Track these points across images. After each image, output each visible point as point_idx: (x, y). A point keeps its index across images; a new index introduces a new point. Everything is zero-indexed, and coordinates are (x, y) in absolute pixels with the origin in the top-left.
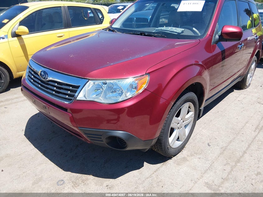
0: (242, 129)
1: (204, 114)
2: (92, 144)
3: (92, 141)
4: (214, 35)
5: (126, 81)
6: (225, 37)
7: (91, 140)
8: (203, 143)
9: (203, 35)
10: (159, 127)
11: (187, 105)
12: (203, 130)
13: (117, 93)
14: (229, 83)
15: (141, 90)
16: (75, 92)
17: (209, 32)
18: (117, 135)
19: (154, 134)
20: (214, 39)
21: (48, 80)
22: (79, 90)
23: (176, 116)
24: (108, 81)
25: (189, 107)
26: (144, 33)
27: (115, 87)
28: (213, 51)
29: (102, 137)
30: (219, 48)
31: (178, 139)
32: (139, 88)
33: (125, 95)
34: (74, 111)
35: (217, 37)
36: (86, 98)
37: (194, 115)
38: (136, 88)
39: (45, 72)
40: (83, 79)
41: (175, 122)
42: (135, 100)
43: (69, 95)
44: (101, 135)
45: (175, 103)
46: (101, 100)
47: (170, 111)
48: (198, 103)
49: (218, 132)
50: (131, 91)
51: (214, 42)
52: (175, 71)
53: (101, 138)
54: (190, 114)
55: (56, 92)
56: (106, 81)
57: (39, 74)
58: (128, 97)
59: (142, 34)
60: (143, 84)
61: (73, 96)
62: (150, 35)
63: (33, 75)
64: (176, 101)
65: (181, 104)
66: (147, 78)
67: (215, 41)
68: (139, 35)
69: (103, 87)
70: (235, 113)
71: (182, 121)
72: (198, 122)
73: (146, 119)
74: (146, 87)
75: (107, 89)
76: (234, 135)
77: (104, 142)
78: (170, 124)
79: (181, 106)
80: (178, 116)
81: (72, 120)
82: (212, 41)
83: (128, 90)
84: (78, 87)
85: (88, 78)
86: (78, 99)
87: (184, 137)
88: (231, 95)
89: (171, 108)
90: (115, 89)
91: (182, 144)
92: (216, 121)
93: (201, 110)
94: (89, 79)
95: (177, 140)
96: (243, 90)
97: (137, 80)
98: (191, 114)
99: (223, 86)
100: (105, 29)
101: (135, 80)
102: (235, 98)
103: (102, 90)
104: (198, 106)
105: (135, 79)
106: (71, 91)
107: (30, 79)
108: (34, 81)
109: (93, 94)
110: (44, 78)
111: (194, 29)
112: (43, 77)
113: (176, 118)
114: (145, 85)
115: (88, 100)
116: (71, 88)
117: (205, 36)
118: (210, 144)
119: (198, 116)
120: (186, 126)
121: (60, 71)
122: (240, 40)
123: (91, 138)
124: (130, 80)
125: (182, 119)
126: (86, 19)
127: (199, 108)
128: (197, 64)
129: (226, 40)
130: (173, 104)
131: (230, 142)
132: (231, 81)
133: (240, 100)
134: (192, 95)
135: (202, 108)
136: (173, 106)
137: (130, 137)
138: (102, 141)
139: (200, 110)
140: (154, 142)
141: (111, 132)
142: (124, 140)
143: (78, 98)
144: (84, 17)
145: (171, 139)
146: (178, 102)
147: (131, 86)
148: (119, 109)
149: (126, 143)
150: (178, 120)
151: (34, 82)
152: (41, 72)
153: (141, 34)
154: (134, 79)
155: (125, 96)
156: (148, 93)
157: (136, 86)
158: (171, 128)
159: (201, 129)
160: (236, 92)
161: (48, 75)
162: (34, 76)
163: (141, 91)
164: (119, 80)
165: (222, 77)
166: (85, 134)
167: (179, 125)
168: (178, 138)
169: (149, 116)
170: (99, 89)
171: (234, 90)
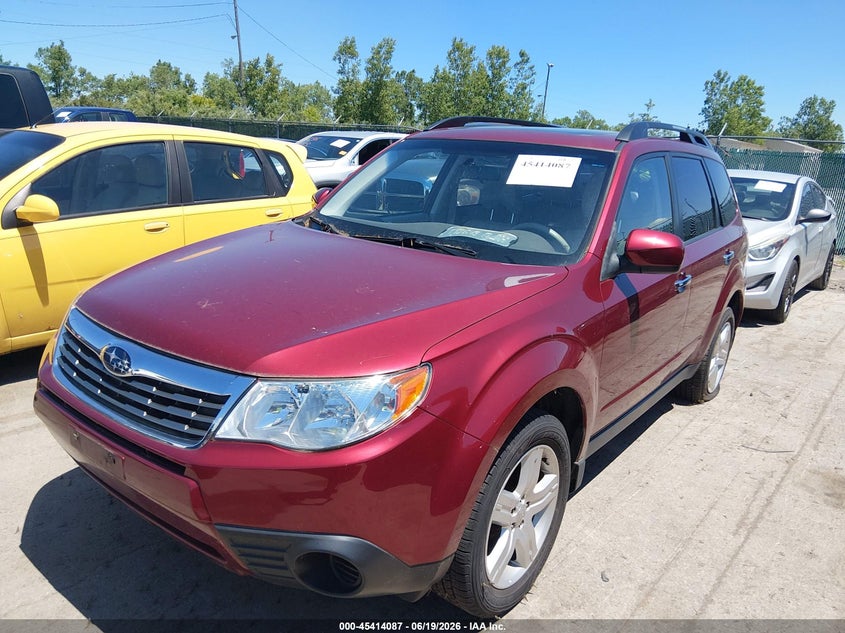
0: (698, 526)
1: (587, 480)
2: (251, 578)
3: (252, 568)
4: (606, 255)
5: (364, 385)
6: (636, 260)
7: (252, 564)
8: (588, 571)
9: (577, 254)
10: (459, 522)
11: (537, 453)
12: (587, 532)
13: (338, 418)
14: (659, 384)
15: (407, 410)
16: (214, 413)
17: (593, 246)
18: (334, 550)
19: (444, 545)
20: (608, 266)
21: (129, 375)
22: (225, 408)
23: (505, 489)
24: (312, 385)
25: (544, 460)
26: (414, 240)
27: (330, 401)
28: (606, 298)
29: (285, 555)
30: (619, 290)
31: (513, 560)
32: (401, 403)
33: (362, 425)
34: (205, 472)
35: (615, 259)
36: (243, 434)
37: (557, 485)
38: (392, 404)
39: (121, 353)
40: (240, 377)
41: (504, 507)
42: (390, 440)
43: (193, 424)
44: (284, 551)
45: (503, 449)
46: (288, 438)
47: (489, 473)
48: (568, 447)
49: (631, 535)
50: (378, 413)
51: (606, 274)
52: (502, 356)
53: (282, 559)
54: (549, 479)
55: (152, 412)
56: (307, 383)
57: (101, 356)
58: (370, 430)
59: (409, 242)
60: (414, 392)
61: (206, 426)
62: (429, 245)
63: (77, 356)
64: (507, 442)
65: (518, 450)
66: (426, 376)
67: (610, 270)
68: (398, 243)
69: (297, 401)
70: (679, 477)
71: (523, 502)
72: (571, 505)
73: (419, 495)
74: (420, 403)
75: (308, 407)
76: (676, 545)
77: (292, 572)
78: (489, 513)
79: (519, 456)
80: (512, 486)
81: (199, 501)
82: (602, 271)
83: (369, 412)
84: (223, 400)
85: (254, 374)
86: (220, 436)
87: (531, 553)
88: (663, 421)
89: (494, 464)
90: (330, 406)
91: (525, 575)
92: (622, 501)
93: (577, 466)
94: (258, 377)
95: (510, 564)
96: (700, 406)
97: (396, 381)
98: (551, 479)
99: (642, 392)
100: (299, 221)
101: (391, 381)
102: (677, 430)
103: (292, 409)
104: (568, 456)
105: (392, 377)
106: (200, 410)
107: (68, 370)
108: (80, 374)
109: (265, 422)
110: (117, 371)
111: (552, 232)
112: (115, 366)
113: (508, 493)
114: (418, 397)
115: (249, 438)
116: (201, 401)
117: (582, 256)
118: (608, 575)
119: (570, 486)
120: (535, 519)
121: (171, 350)
122: (677, 268)
123: (249, 558)
124: (376, 381)
125: (523, 498)
126: (235, 177)
127: (572, 464)
128: (561, 337)
129: (640, 270)
130: (497, 450)
131: (667, 567)
132: (662, 379)
133: (690, 435)
134: (551, 423)
135: (581, 461)
136: (498, 456)
137: (371, 555)
138: (285, 568)
139: (575, 469)
140: (443, 568)
141: (318, 539)
142: (352, 566)
143: (220, 434)
144: (229, 171)
145: (491, 561)
146: (511, 444)
147: (380, 398)
148: (343, 467)
149: (357, 574)
150: (513, 500)
151: (79, 380)
152: (107, 350)
153: (406, 243)
154: (388, 380)
155: (360, 429)
156: (426, 420)
157: (393, 397)
158: (492, 525)
159: (579, 526)
160: (678, 414)
161: (129, 360)
162: (82, 362)
163: (407, 413)
164: (347, 381)
165: (638, 364)
166: (235, 545)
167: (515, 514)
168: (514, 557)
169: (430, 488)
170: (284, 407)
171: (674, 405)
